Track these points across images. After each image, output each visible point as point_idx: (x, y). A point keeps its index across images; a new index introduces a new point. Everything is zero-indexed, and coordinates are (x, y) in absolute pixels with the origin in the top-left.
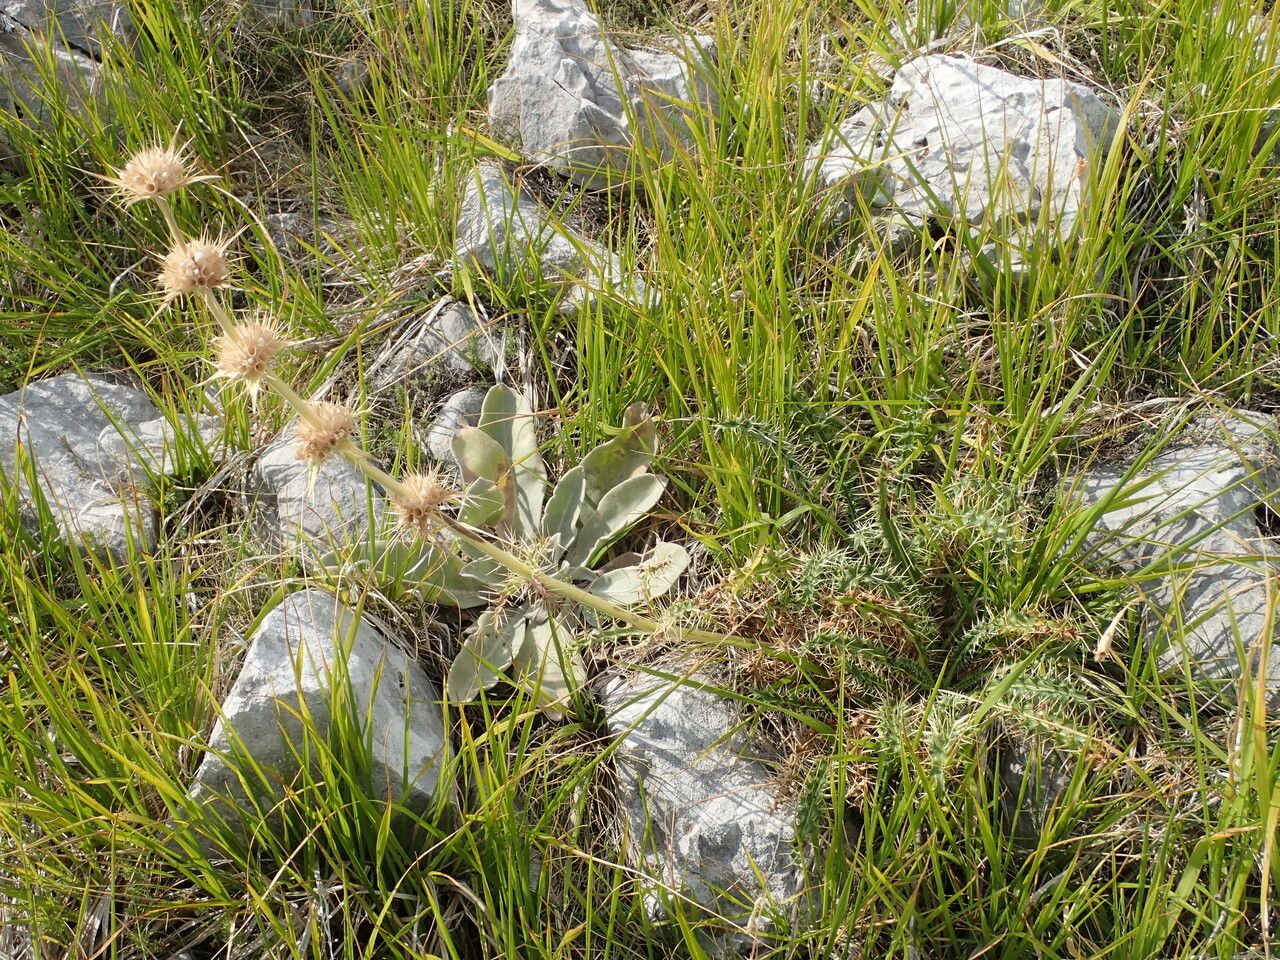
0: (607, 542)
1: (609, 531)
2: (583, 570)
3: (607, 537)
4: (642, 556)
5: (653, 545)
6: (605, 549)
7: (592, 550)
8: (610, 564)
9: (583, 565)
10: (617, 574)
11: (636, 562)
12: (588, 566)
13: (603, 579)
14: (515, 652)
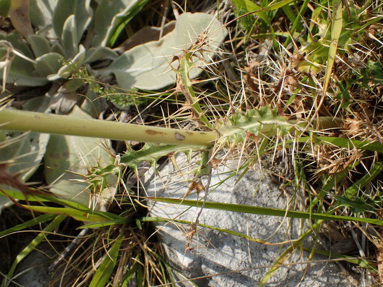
0: (123, 19)
1: (124, 7)
2: (103, 51)
3: (123, 13)
4: (161, 29)
5: (171, 17)
6: (122, 26)
7: (110, 29)
8: (129, 41)
9: (103, 44)
10: (137, 51)
11: (155, 36)
12: (108, 45)
13: (125, 57)
14: (42, 151)
